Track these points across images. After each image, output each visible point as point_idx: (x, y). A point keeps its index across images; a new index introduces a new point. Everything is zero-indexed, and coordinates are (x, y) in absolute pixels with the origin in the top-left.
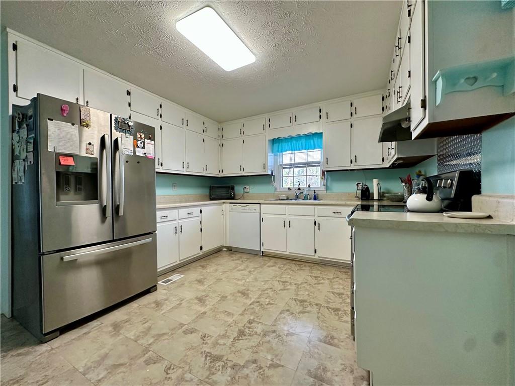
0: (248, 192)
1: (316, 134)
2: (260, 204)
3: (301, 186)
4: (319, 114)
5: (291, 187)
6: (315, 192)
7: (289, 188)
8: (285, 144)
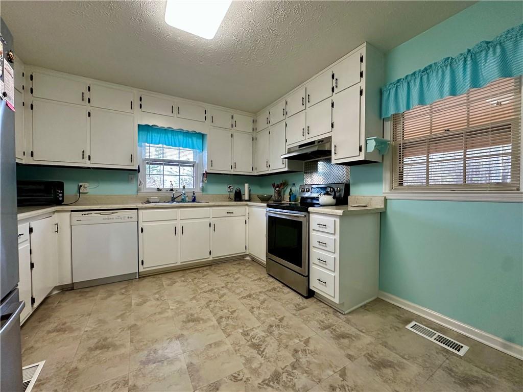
0: (87, 193)
1: (200, 133)
2: (137, 209)
3: (174, 187)
4: (204, 115)
5: (161, 187)
6: (194, 194)
7: (158, 189)
8: (156, 135)
